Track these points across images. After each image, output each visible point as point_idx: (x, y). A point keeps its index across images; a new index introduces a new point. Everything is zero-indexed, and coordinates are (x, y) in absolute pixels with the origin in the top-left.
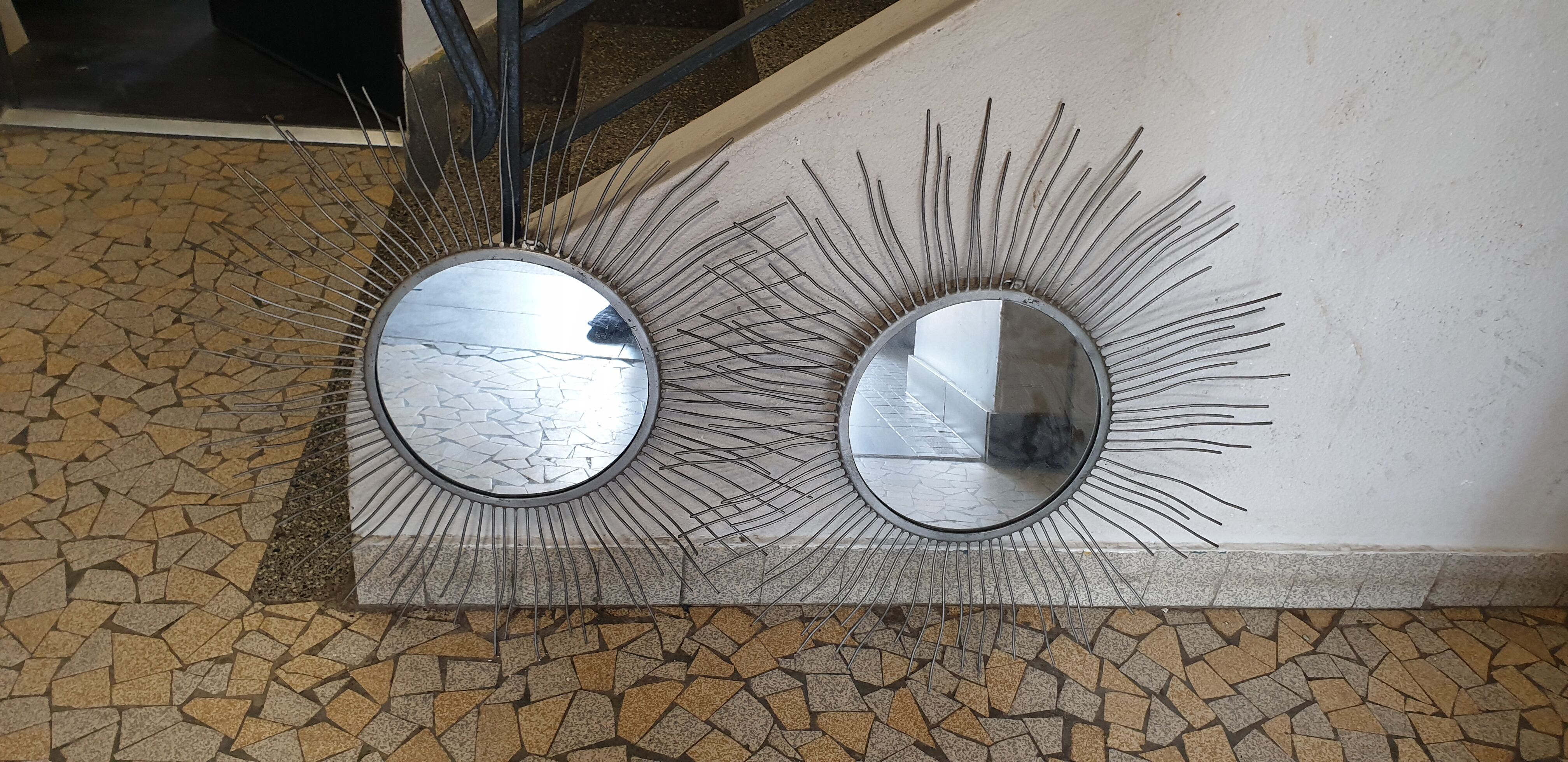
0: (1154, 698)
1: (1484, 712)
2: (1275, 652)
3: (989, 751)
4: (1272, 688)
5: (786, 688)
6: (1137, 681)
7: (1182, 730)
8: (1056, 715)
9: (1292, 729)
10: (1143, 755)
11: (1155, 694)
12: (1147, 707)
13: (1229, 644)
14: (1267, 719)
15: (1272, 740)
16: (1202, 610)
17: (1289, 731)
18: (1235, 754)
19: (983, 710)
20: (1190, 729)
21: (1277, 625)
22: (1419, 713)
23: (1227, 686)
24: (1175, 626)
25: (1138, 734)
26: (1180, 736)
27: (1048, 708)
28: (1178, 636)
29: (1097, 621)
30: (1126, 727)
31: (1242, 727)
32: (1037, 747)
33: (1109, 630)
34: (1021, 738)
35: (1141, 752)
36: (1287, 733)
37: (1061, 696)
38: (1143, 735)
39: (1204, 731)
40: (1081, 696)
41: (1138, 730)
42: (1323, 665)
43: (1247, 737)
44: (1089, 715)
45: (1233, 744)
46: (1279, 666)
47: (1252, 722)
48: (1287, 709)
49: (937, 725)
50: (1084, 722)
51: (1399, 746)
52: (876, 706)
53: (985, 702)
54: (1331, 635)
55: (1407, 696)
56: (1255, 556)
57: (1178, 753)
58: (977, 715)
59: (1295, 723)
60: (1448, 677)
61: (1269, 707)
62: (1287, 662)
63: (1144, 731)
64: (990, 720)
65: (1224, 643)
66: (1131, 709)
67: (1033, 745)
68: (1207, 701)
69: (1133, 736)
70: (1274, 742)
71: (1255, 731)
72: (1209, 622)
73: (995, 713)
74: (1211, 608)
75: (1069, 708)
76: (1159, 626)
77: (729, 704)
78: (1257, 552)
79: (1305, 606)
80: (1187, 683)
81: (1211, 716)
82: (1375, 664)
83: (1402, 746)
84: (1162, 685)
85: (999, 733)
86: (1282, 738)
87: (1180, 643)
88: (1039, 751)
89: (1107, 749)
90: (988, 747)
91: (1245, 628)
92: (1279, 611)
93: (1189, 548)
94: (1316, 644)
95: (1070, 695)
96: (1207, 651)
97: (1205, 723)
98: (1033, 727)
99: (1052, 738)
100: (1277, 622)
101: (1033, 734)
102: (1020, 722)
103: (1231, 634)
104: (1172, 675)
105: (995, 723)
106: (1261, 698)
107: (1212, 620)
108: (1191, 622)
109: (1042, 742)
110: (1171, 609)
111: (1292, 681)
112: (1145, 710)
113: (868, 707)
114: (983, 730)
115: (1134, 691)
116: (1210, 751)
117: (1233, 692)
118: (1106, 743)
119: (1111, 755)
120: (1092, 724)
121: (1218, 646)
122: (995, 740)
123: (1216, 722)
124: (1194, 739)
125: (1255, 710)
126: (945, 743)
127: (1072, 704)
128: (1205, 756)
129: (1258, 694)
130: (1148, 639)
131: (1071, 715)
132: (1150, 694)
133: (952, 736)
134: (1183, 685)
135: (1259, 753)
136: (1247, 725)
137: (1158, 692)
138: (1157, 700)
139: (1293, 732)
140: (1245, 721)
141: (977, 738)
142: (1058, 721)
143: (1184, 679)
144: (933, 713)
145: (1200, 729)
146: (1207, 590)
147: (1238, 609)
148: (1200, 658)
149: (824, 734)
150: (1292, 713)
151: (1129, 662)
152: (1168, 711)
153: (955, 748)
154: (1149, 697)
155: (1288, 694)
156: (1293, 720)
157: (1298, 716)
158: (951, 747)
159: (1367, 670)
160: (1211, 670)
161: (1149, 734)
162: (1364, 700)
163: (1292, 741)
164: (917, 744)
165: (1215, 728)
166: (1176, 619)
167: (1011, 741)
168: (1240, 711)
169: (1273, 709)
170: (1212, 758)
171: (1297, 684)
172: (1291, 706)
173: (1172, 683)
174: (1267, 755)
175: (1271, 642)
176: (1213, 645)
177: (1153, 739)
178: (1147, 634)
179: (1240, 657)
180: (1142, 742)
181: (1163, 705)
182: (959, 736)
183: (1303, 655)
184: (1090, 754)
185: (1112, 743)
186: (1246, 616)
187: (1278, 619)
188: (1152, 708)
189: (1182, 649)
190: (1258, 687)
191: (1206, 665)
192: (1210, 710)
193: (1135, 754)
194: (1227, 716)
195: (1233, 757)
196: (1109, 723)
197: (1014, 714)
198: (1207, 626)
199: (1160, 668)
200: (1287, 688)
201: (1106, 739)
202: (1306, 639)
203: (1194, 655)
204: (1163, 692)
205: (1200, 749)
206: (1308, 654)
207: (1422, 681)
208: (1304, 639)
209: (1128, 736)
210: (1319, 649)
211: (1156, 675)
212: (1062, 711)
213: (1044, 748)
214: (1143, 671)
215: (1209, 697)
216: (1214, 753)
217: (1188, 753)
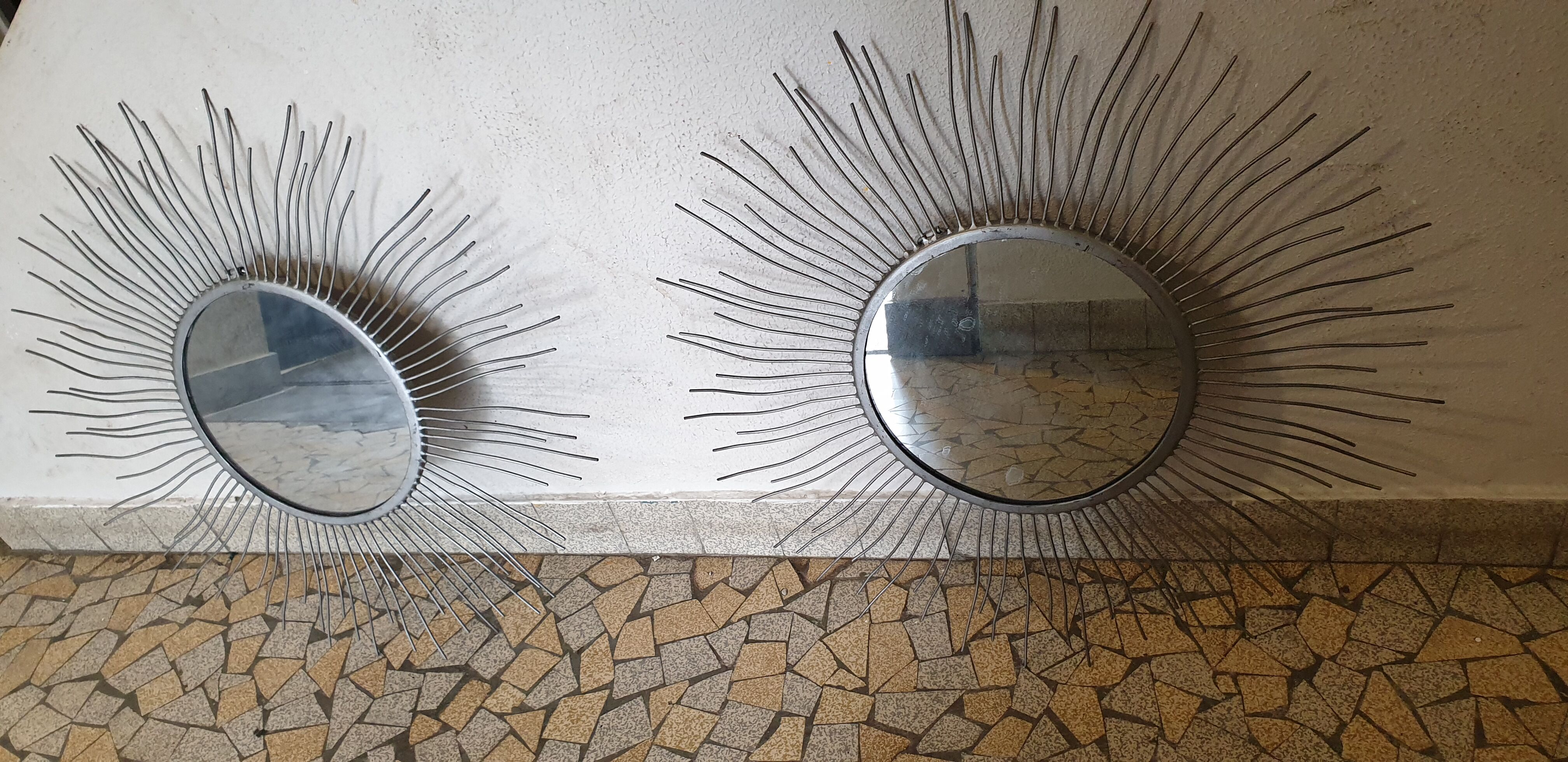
0: (567, 656)
1: (918, 690)
2: (735, 609)
3: (372, 704)
4: (698, 651)
5: (255, 634)
6: (565, 637)
7: (567, 693)
8: (460, 671)
9: (681, 698)
10: (508, 718)
11: (571, 651)
12: (551, 666)
13: (694, 597)
14: (663, 686)
16: (694, 558)
17: (675, 701)
18: (598, 723)
19: (396, 664)
20: (577, 692)
21: (763, 578)
22: (838, 687)
23: (652, 646)
24: (652, 576)
25: (520, 695)
26: (560, 699)
27: (457, 663)
28: (647, 587)
29: (577, 570)
30: (514, 686)
31: (631, 692)
32: (417, 703)
33: (582, 580)
34: (410, 692)
35: (508, 715)
36: (670, 703)
37: (481, 651)
38: (524, 697)
39: (588, 695)
40: (499, 652)
41: (523, 691)
42: (780, 626)
43: (625, 705)
44: (490, 673)
45: (604, 711)
46: (729, 623)
47: (644, 688)
48: (694, 675)
49: (347, 676)
50: (482, 680)
51: (781, 726)
52: (312, 655)
53: (406, 655)
54: (817, 590)
55: (841, 665)
56: (713, 505)
57: (543, 717)
58: (389, 666)
59: (689, 691)
60: (912, 645)
61: (677, 672)
62: (739, 620)
63: (527, 693)
64: (396, 672)
65: (689, 597)
66: (535, 668)
67: (415, 701)
68: (616, 663)
69: (514, 696)
70: (649, 712)
71: (639, 698)
72: (692, 573)
73: (406, 666)
74: (705, 556)
75: (475, 665)
76: (637, 575)
77: (200, 647)
78: (711, 500)
79: (809, 555)
80: (613, 642)
81: (608, 679)
82: (837, 626)
83: (785, 726)
84: (587, 643)
85: (394, 686)
86: (661, 708)
87: (642, 597)
88: (416, 707)
89: (479, 709)
90: (375, 699)
91: (726, 581)
92: (780, 560)
93: (639, 498)
94: (787, 601)
95: (488, 650)
96: (665, 604)
97: (595, 686)
98: (430, 682)
99: (439, 694)
100: (767, 573)
101: (423, 689)
102: (422, 676)
103: (705, 586)
104: (605, 632)
105: (398, 676)
106: (678, 661)
107: (698, 569)
108: (674, 571)
109: (426, 698)
110: (663, 557)
111: (726, 644)
112: (547, 670)
113: (305, 655)
114: (382, 683)
115: (553, 648)
116: (576, 717)
117: (653, 653)
118: (483, 702)
119: (478, 715)
120: (486, 682)
121: (681, 599)
122: (385, 694)
123: (610, 686)
124: (571, 704)
125: (659, 674)
126: (341, 693)
127: (484, 659)
128: (566, 723)
129: (676, 657)
130: (612, 591)
131: (475, 671)
132: (567, 651)
133: (353, 686)
134: (607, 643)
135: (623, 723)
136: (636, 691)
137: (575, 650)
138: (569, 659)
139: (679, 702)
140: (639, 686)
141: (372, 690)
142: (458, 677)
143: (614, 636)
144: (353, 664)
145: (585, 693)
146: (689, 539)
147: (734, 557)
148: (650, 614)
149: (253, 678)
150: (693, 681)
151: (574, 616)
152: (569, 671)
153: (345, 699)
154: (563, 656)
155: (709, 658)
156: (690, 688)
157: (698, 684)
158: (343, 698)
159: (822, 632)
160: (650, 628)
161: (531, 696)
162: (790, 668)
163: (669, 713)
164: (318, 694)
165: (600, 693)
166: (662, 568)
167: (398, 695)
168: (643, 675)
169: (679, 674)
170: (571, 725)
171: (730, 646)
172: (702, 672)
173: (599, 640)
174: (630, 726)
175: (742, 596)
176: (675, 599)
177: (531, 701)
178: (616, 585)
179: (692, 613)
180: (518, 704)
181: (570, 665)
182: (358, 687)
183: (764, 613)
184: (460, 713)
185: (490, 702)
186: (738, 565)
187: (771, 569)
188: (556, 668)
189: (640, 602)
190: (684, 648)
191: (649, 622)
192: (612, 673)
193: (501, 716)
194: (624, 681)
195: (593, 727)
196: (502, 681)
197: (423, 667)
198: (686, 577)
199: (600, 623)
200: (714, 651)
201: (486, 698)
202: (784, 593)
203: (646, 610)
204: (581, 651)
205: (567, 715)
206: (771, 611)
207: (878, 650)
208: (781, 594)
209: (509, 696)
210: (789, 607)
211: (589, 631)
212: (470, 666)
213: (423, 702)
214: (580, 626)
215: (623, 658)
216: (578, 720)
217: (552, 719)
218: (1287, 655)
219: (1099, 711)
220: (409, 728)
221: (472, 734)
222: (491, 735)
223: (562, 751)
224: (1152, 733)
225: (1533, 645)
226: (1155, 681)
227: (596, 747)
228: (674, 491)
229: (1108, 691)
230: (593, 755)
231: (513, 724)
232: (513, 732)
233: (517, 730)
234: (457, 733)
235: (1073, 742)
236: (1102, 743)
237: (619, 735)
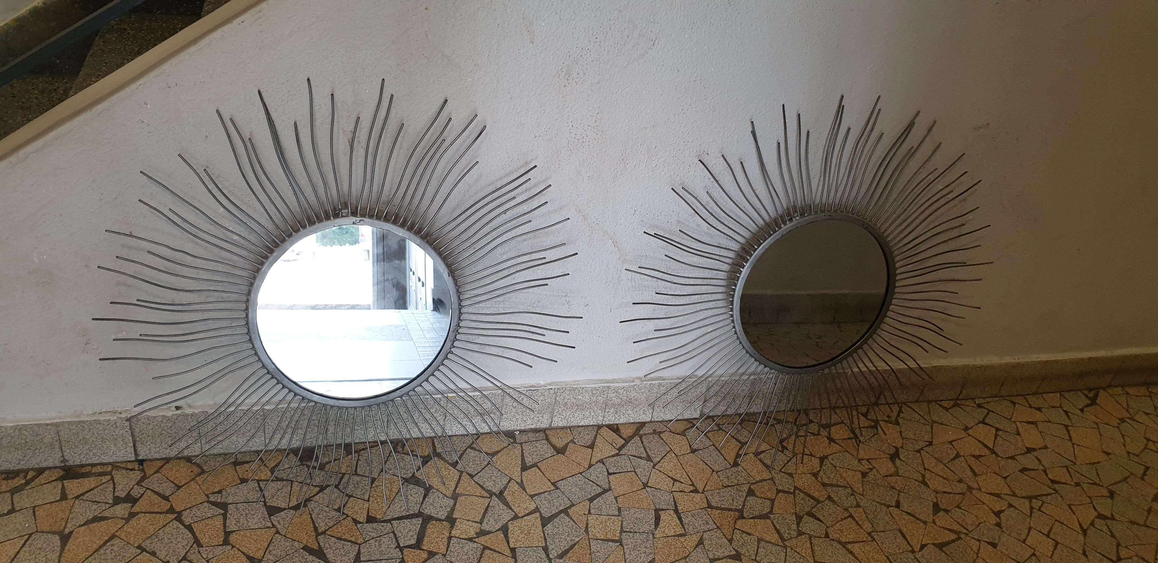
0: (494, 497)
1: (725, 487)
2: (590, 457)
3: (359, 547)
4: (582, 483)
5: (210, 516)
6: (484, 486)
7: (509, 519)
8: (418, 517)
9: (589, 510)
10: (476, 540)
11: (495, 494)
12: (487, 505)
13: (558, 453)
14: (573, 505)
15: (573, 520)
16: (544, 430)
17: (587, 513)
18: (544, 533)
19: (362, 518)
20: (516, 518)
21: (595, 438)
22: (681, 491)
23: (549, 483)
24: (521, 444)
25: (475, 525)
26: (507, 523)
27: (412, 512)
28: (522, 450)
29: (465, 445)
30: (468, 520)
31: (554, 512)
32: (397, 541)
33: (472, 451)
34: (387, 535)
35: (475, 538)
36: (585, 514)
37: (425, 502)
38: (479, 525)
39: (525, 518)
40: (440, 501)
41: (476, 522)
42: (623, 463)
43: (555, 520)
44: (443, 515)
45: (544, 525)
46: (590, 466)
47: (561, 508)
48: (589, 497)
49: (324, 533)
50: (438, 520)
51: (662, 517)
52: (279, 523)
53: (365, 512)
54: (633, 441)
55: (675, 480)
56: (574, 389)
57: (502, 535)
58: (356, 522)
59: (592, 506)
60: (707, 464)
61: (577, 496)
62: (597, 463)
63: (481, 523)
64: (365, 525)
65: (555, 453)
66: (475, 507)
67: (394, 540)
68: (532, 496)
69: (472, 526)
70: (574, 522)
71: (562, 515)
72: (547, 439)
73: (370, 519)
74: (551, 429)
75: (427, 512)
76: (510, 444)
78: (574, 386)
79: (618, 422)
80: (521, 485)
81: (533, 507)
82: (658, 460)
83: (663, 516)
84: (502, 487)
85: (370, 534)
86: (581, 518)
87: (523, 455)
88: (399, 544)
89: (450, 538)
90: (360, 545)
91: (572, 441)
92: (600, 427)
93: (525, 387)
94: (620, 449)
95: (431, 501)
96: (541, 459)
97: (527, 512)
98: (398, 527)
99: (411, 533)
100: (596, 435)
101: (396, 532)
102: (389, 524)
103: (561, 446)
104: (511, 479)
105: (369, 527)
106: (573, 490)
107: (550, 437)
108: (534, 439)
109: (402, 537)
110: (521, 431)
111: (597, 476)
112: (485, 507)
113: (272, 524)
114: (358, 533)
115: (480, 493)
116: (526, 532)
117: (553, 488)
118: (450, 533)
119: (452, 542)
120: (443, 520)
121: (550, 455)
122: (366, 540)
123: (537, 510)
124: (517, 524)
125: (566, 499)
126: (327, 545)
127: (431, 507)
128: (521, 536)
129: (570, 488)
130: (499, 455)
131: (429, 515)
132: (491, 494)
133: (333, 539)
134: (517, 486)
135: (561, 530)
136: (557, 511)
137: (497, 493)
138: (496, 499)
139: (590, 513)
140: (557, 508)
141: (353, 539)
142: (418, 520)
143: (519, 481)
144: (322, 524)
145: (522, 517)
146: (545, 416)
147: (570, 428)
148: (535, 465)
149: (233, 547)
150: (591, 500)
151: (481, 473)
152: (502, 505)
153: (334, 548)
154: (491, 497)
155: (592, 486)
156: (592, 504)
157: (595, 501)
158: (331, 548)
159: (652, 464)
160: (541, 473)
161: (484, 524)
162: (645, 485)
163: (588, 520)
164: (306, 548)
165: (534, 515)
166: (524, 438)
167: (378, 539)
168: (555, 501)
169: (579, 498)
170: (526, 537)
171: (601, 478)
172: (593, 495)
173: (510, 484)
174: (567, 531)
175: (589, 449)
176: (546, 455)
177: (486, 527)
178: (499, 451)
179: (564, 462)
180: (478, 531)
181: (500, 502)
182: (338, 539)
183: (609, 457)
184: (437, 543)
185: (455, 533)
186: (575, 432)
187: (597, 432)
188: (491, 504)
189: (523, 459)
190: (572, 483)
191: (538, 470)
192: (533, 503)
193: (470, 540)
194: (544, 506)
195: (542, 535)
196: (456, 519)
197: (385, 518)
198: (545, 442)
199: (504, 475)
200: (592, 482)
201: (451, 530)
203: (530, 464)
204: (501, 493)
205: (519, 531)
206: (613, 456)
207: (688, 469)
208: (613, 446)
209: (468, 527)
210: (622, 452)
211: (499, 480)
212: (423, 513)
213: (403, 541)
214: (491, 478)
215: (534, 493)
216: (529, 533)
217: (510, 535)
218: (883, 448)
219: (819, 484)
220: (403, 558)
221: (456, 554)
222: (471, 552)
223: (530, 553)
224: (849, 490)
225: (970, 432)
226: (835, 467)
227: (553, 546)
229: (817, 474)
230: (554, 551)
231: (483, 543)
232: (485, 548)
233: (489, 546)
234: (444, 555)
235: (818, 502)
236: (829, 498)
237: (563, 537)
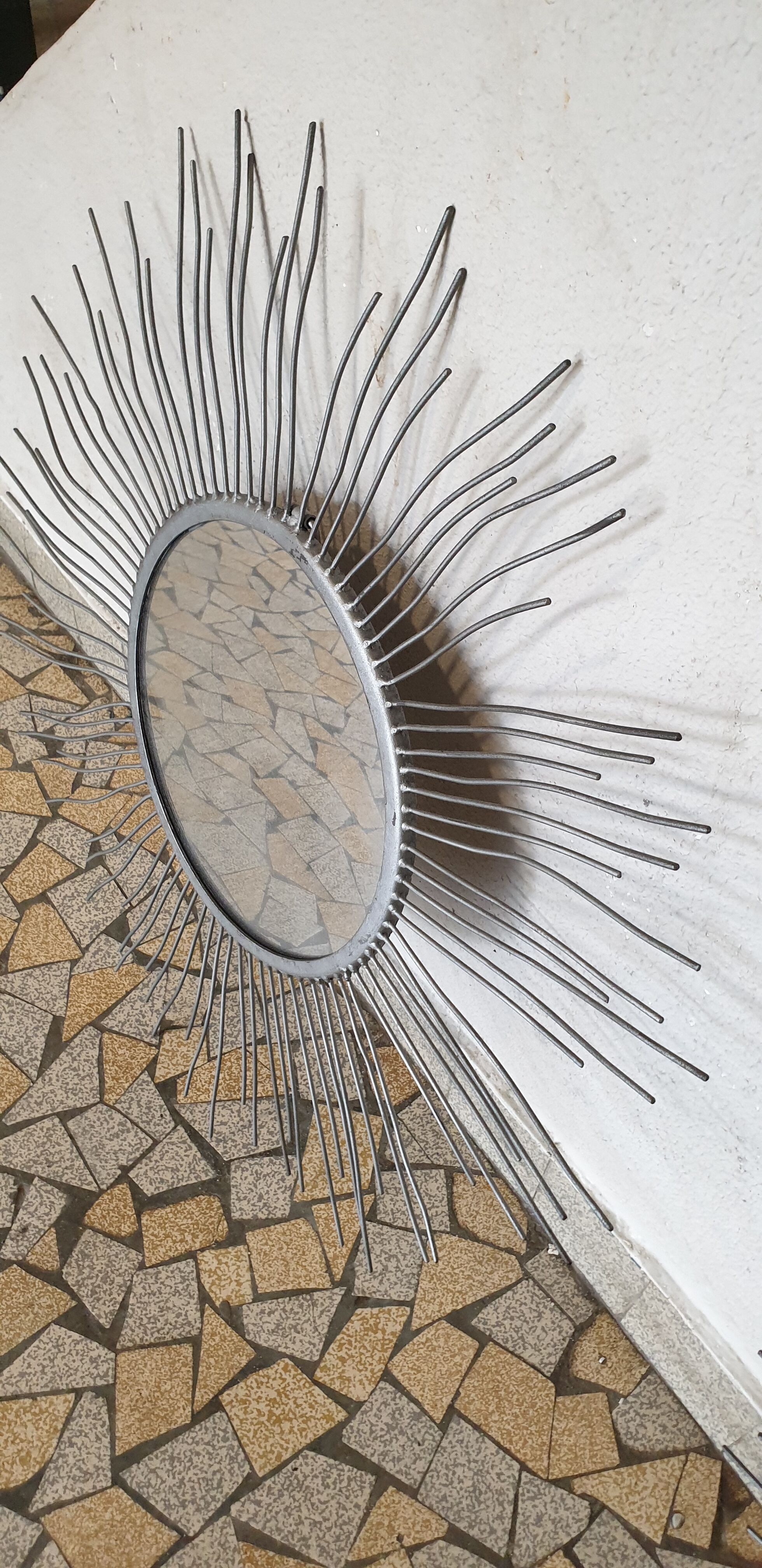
0: (340, 1292)
2: (591, 1467)
3: (95, 1105)
4: (496, 1485)
5: (68, 855)
6: (360, 1255)
7: (298, 1355)
8: (215, 1166)
9: (418, 1547)
10: (209, 1311)
11: (350, 1290)
12: (312, 1286)
13: (555, 1378)
14: (413, 1492)
15: (367, 1515)
16: (600, 1309)
17: (408, 1542)
18: (295, 1456)
19: (161, 1073)
20: (308, 1368)
21: (665, 1455)
23: (447, 1401)
24: (527, 1276)
25: (247, 1289)
26: (284, 1355)
27: (220, 1150)
28: (509, 1288)
29: (450, 1158)
30: (251, 1267)
31: (366, 1452)
32: (137, 1161)
33: (442, 1181)
34: (143, 1135)
35: (213, 1306)
36: (400, 1538)
37: (257, 1160)
38: (249, 1299)
39: (317, 1390)
40: (274, 1186)
41: (254, 1288)
43: (346, 1468)
44: (242, 1210)
45: (317, 1446)
46: (564, 1483)
47: (389, 1467)
48: (462, 1526)
49: (102, 1030)
50: (226, 1208)
52: (95, 954)
53: (181, 1069)
56: (685, 1326)
57: (244, 1362)
58: (151, 1067)
59: (435, 1548)
61: (444, 1490)
62: (583, 1496)
63: (258, 1298)
64: (152, 1086)
65: (549, 1370)
66: (293, 1265)
67: (138, 1155)
68: (387, 1376)
69: (239, 1284)
70: (363, 1521)
71: (370, 1478)
72: (580, 1330)
73: (168, 1089)
74: (615, 1321)
75: (236, 1177)
76: (509, 1251)
79: (760, 1496)
80: (407, 1335)
81: (357, 1393)
84: (378, 1296)
85: (134, 1105)
86: (383, 1532)
87: (493, 1297)
88: (132, 1167)
89: (191, 1255)
90: (102, 1101)
91: (613, 1398)
92: (708, 1450)
94: (670, 1544)
95: (266, 1170)
96: (509, 1345)
97: (336, 1386)
98: (173, 1144)
99: (168, 1176)
100: (676, 1453)
101: (158, 1148)
102: (172, 1124)
103: (581, 1375)
104: (411, 1304)
105: (150, 1094)
106: (459, 1471)
107: (592, 1333)
108: (559, 1299)
109: (151, 1165)
110: (564, 1259)
111: (539, 1519)
112: (303, 1285)
113: (88, 946)
114: (126, 1085)
115: (336, 1257)
116: (278, 1412)
117: (438, 1415)
118: (202, 1250)
119: (182, 1265)
120: (229, 1219)
121: (535, 1360)
122: (118, 1106)
123: (352, 1407)
124: (289, 1380)
125: (421, 1465)
126: (78, 1050)
127: (251, 1179)
128: (262, 1407)
129: (462, 1460)
130: (464, 1244)
131: (229, 1186)
132: (347, 1280)
133: (96, 1053)
134: (399, 1328)
135: (323, 1498)
136: (375, 1459)
137: (357, 1293)
138: (338, 1299)
139: (411, 1551)
140: (384, 1454)
141: (109, 1083)
142: (206, 1172)
143: (416, 1324)
144: (121, 1017)
145: (316, 1383)
147: (652, 1370)
148: (483, 1339)
149: (19, 921)
150: (455, 1536)
151: (394, 1231)
152: (326, 1320)
153: (75, 1064)
154: (335, 1284)
155: (500, 1517)
156: (442, 1543)
157: (455, 1550)
158: (74, 1059)
160: (465, 1365)
161: (256, 1308)
163: (387, 1555)
164: (57, 1022)
165: (333, 1407)
167: (129, 1124)
168: (403, 1440)
169: (444, 1498)
170: (264, 1419)
171: (540, 1531)
172: (474, 1532)
173: (394, 1309)
174: (326, 1514)
175: (616, 1455)
176: (530, 1351)
177: (250, 1316)
178: (475, 1238)
179: (533, 1406)
180: (234, 1302)
181: (333, 1310)
182: (100, 1061)
183: (626, 1525)
184: (167, 1236)
185: (208, 1259)
186: (647, 1390)
187: (686, 1452)
188: (316, 1295)
189: (483, 1303)
190: (480, 1457)
191: (471, 1353)
192: (369, 1389)
193: (204, 1298)
194: (373, 1420)
195: (286, 1456)
196: (245, 1242)
197: (182, 1111)
198: (567, 1328)
199: (414, 1281)
200: (515, 1512)
201: (209, 1248)
202: (675, 1522)
203: (481, 1327)
204: (362, 1302)
205: (273, 1395)
206: (636, 1535)
208: (669, 1519)
209: (234, 1278)
210: (665, 1555)
211: (393, 1279)
212: (229, 1171)
213: (142, 1171)
214: (388, 1259)
215: (400, 1378)
216: (278, 1421)
217: (252, 1379)
220: (102, 1192)
221: (154, 1288)
222: (171, 1317)
223: (223, 1452)
227: (266, 1500)
228: (649, 1247)
230: (252, 1508)
231: (207, 1329)
232: (196, 1342)
233: (205, 1346)
234: (142, 1266)
237: (305, 1513)
